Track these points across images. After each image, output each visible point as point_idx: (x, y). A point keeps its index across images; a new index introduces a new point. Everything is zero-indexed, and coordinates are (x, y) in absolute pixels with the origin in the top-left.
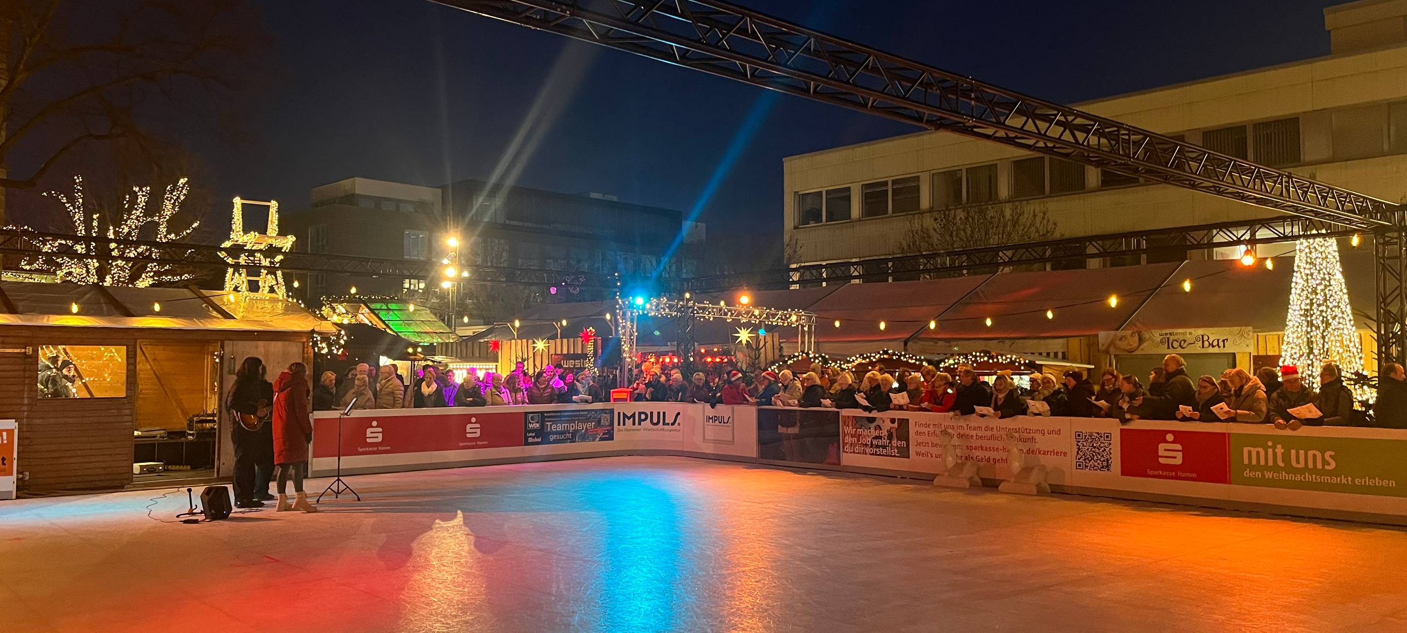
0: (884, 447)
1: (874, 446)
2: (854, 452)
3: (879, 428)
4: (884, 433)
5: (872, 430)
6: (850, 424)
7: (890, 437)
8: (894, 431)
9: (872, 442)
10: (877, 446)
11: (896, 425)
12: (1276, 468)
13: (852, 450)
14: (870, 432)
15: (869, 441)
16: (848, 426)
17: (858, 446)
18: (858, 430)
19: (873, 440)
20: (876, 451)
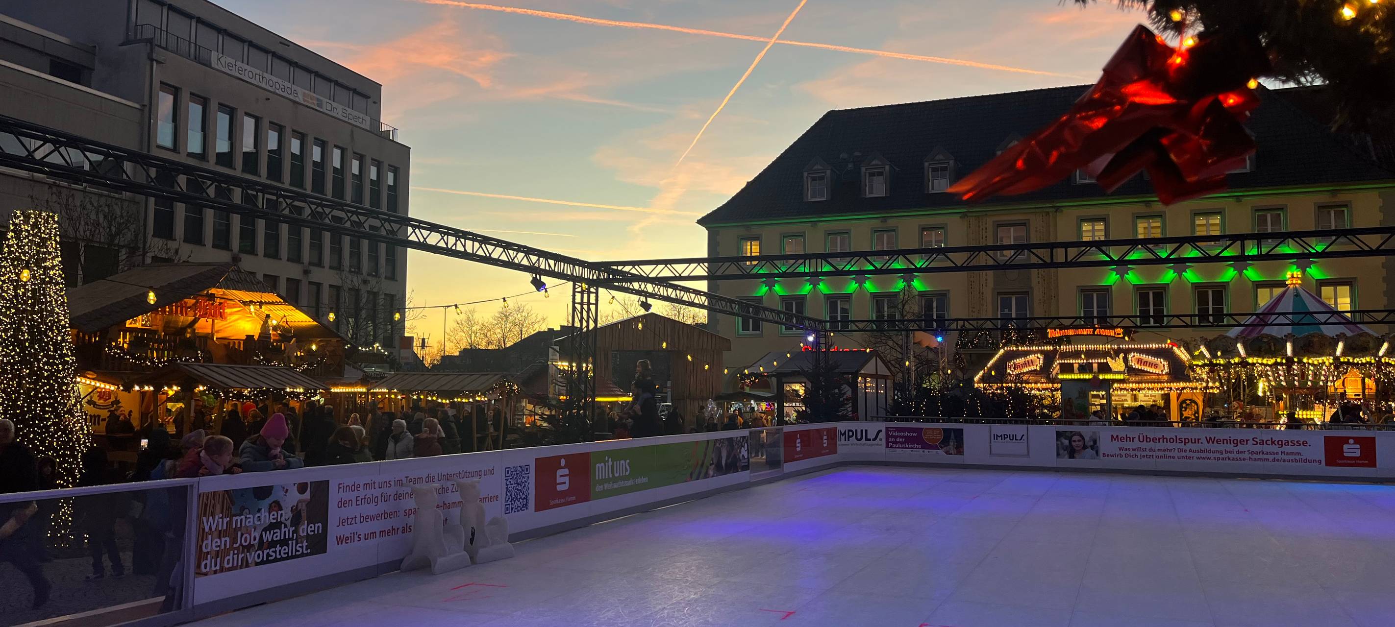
0: (284, 542)
1: (265, 545)
2: (222, 570)
3: (277, 506)
4: (286, 514)
5: (264, 513)
6: (218, 508)
7: (296, 520)
8: (303, 507)
9: (261, 537)
10: (272, 544)
11: (307, 496)
12: (608, 481)
13: (218, 567)
14: (259, 518)
15: (255, 540)
16: (213, 515)
17: (232, 552)
18: (234, 519)
19: (264, 532)
20: (268, 555)
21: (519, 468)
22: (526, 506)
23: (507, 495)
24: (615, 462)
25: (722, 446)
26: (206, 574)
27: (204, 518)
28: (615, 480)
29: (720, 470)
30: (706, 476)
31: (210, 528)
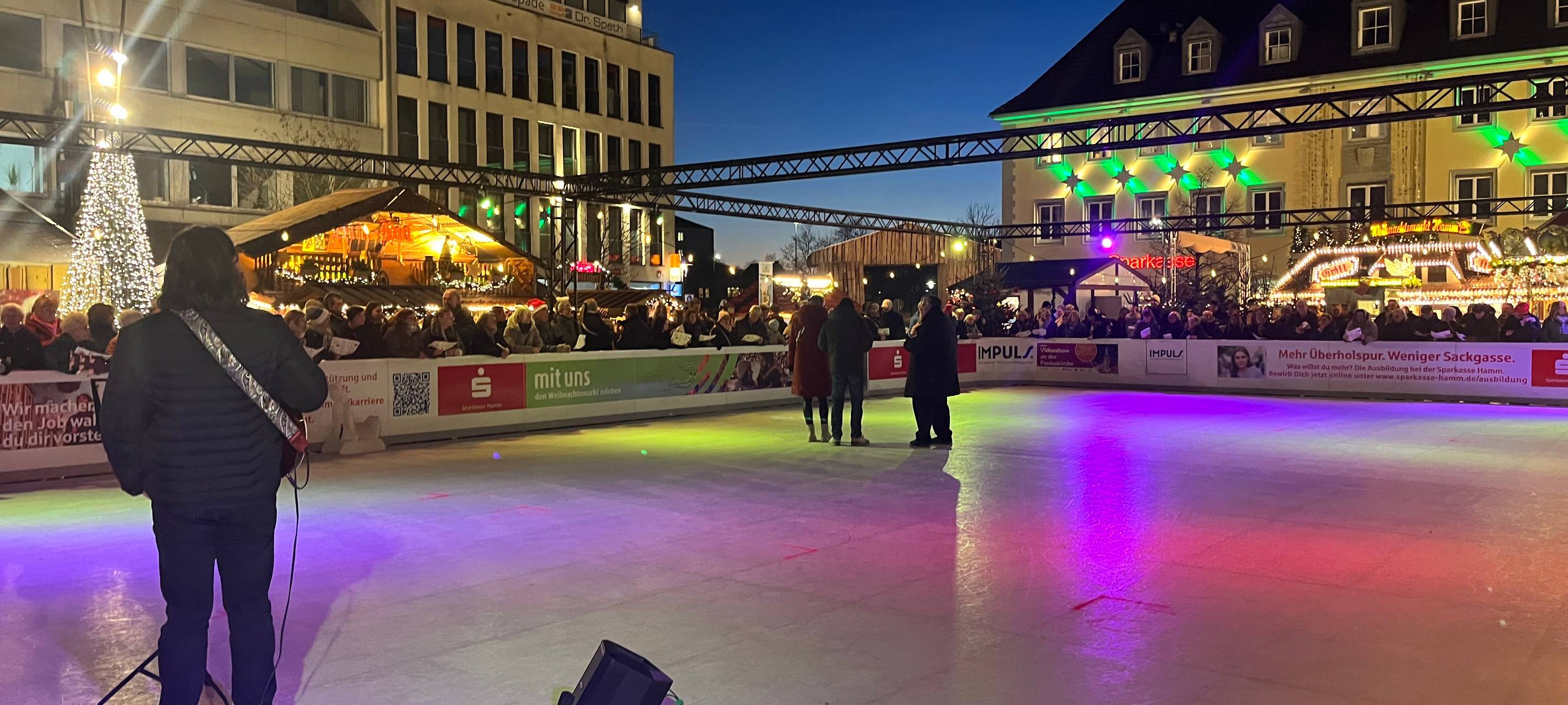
1: (75, 430)
2: (26, 446)
3: (87, 398)
5: (71, 404)
6: (18, 397)
9: (69, 422)
10: (82, 429)
12: (555, 390)
13: (21, 444)
14: (65, 408)
15: (62, 424)
16: (13, 402)
17: (36, 434)
18: (37, 407)
19: (72, 420)
20: (78, 438)
21: (414, 376)
22: (426, 409)
23: (395, 398)
24: (566, 374)
25: (752, 360)
26: (9, 449)
27: (4, 405)
28: (564, 389)
29: (746, 383)
30: (724, 389)
31: (10, 412)
